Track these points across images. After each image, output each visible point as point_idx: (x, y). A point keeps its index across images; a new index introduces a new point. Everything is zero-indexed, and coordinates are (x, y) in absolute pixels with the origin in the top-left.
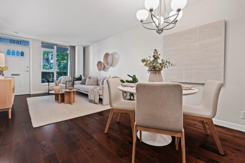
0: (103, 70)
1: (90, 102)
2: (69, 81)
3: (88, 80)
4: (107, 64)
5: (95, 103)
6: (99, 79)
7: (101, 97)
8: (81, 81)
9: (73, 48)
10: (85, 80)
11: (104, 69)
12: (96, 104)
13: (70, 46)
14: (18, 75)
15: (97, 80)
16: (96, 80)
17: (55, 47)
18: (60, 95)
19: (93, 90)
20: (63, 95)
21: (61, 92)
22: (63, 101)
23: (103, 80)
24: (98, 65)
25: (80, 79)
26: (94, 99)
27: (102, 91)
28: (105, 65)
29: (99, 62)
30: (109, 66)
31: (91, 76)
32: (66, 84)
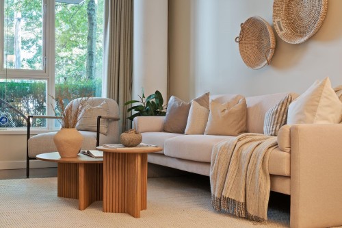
0: (273, 61)
1: (219, 210)
3: (194, 110)
4: (296, 27)
5: (248, 217)
6: (251, 102)
7: (283, 187)
8: (162, 119)
10: (184, 110)
12: (257, 220)
15: (245, 111)
16: (237, 107)
18: (82, 171)
20: (95, 170)
21: (84, 158)
22: (95, 198)
24: (241, 40)
25: (154, 108)
26: (242, 194)
27: (286, 154)
28: (280, 34)
29: (248, 21)
30: (306, 38)
31: (207, 94)
32: (98, 132)
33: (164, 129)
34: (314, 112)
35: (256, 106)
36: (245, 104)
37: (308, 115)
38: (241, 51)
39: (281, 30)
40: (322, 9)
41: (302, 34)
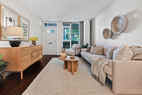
0: (111, 38)
2: (78, 48)
3: (92, 48)
4: (117, 30)
5: (99, 82)
7: (110, 78)
8: (86, 49)
9: (82, 23)
11: (112, 36)
12: (102, 84)
13: (80, 22)
14: (52, 43)
15: (103, 49)
16: (101, 48)
17: (71, 24)
19: (97, 63)
23: (113, 50)
24: (103, 33)
25: (86, 47)
26: (98, 75)
27: (111, 69)
28: (113, 32)
29: (105, 29)
30: (120, 32)
31: (96, 45)
32: (75, 50)
33: (87, 51)
34: (122, 55)
35: (106, 48)
36: (103, 48)
37: (120, 56)
38: (103, 36)
39: (113, 31)
40: (125, 24)
41: (119, 31)
